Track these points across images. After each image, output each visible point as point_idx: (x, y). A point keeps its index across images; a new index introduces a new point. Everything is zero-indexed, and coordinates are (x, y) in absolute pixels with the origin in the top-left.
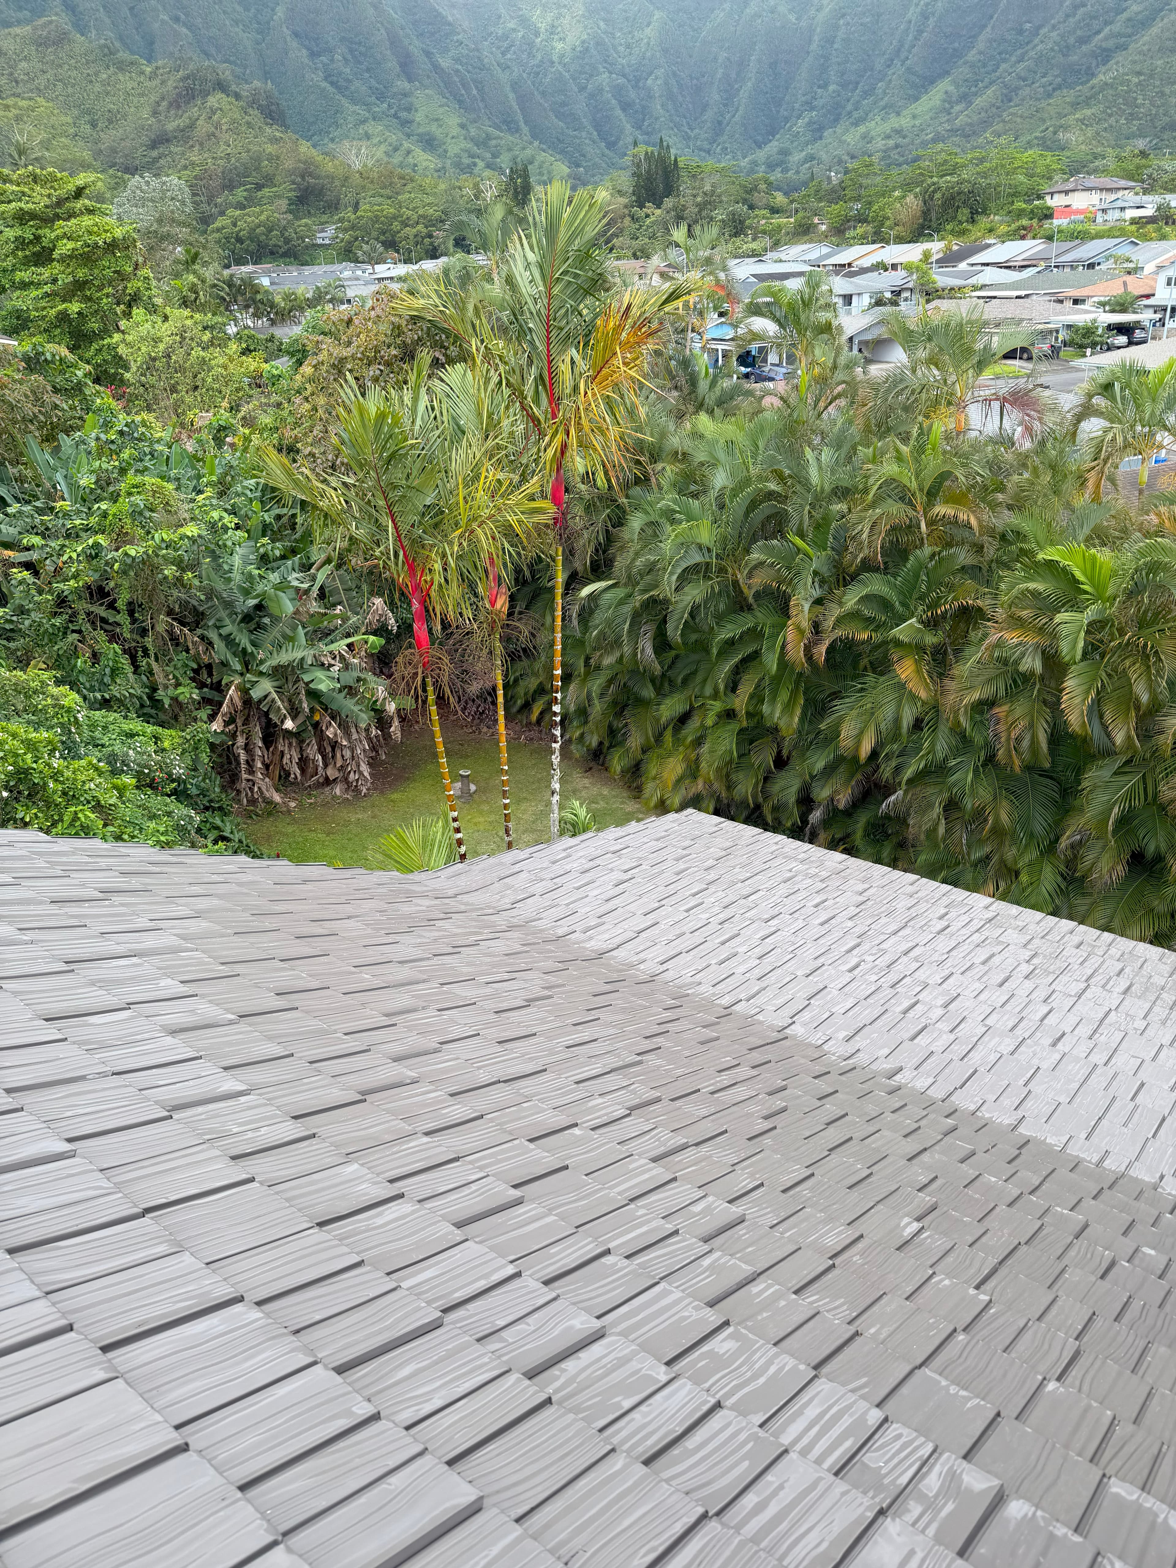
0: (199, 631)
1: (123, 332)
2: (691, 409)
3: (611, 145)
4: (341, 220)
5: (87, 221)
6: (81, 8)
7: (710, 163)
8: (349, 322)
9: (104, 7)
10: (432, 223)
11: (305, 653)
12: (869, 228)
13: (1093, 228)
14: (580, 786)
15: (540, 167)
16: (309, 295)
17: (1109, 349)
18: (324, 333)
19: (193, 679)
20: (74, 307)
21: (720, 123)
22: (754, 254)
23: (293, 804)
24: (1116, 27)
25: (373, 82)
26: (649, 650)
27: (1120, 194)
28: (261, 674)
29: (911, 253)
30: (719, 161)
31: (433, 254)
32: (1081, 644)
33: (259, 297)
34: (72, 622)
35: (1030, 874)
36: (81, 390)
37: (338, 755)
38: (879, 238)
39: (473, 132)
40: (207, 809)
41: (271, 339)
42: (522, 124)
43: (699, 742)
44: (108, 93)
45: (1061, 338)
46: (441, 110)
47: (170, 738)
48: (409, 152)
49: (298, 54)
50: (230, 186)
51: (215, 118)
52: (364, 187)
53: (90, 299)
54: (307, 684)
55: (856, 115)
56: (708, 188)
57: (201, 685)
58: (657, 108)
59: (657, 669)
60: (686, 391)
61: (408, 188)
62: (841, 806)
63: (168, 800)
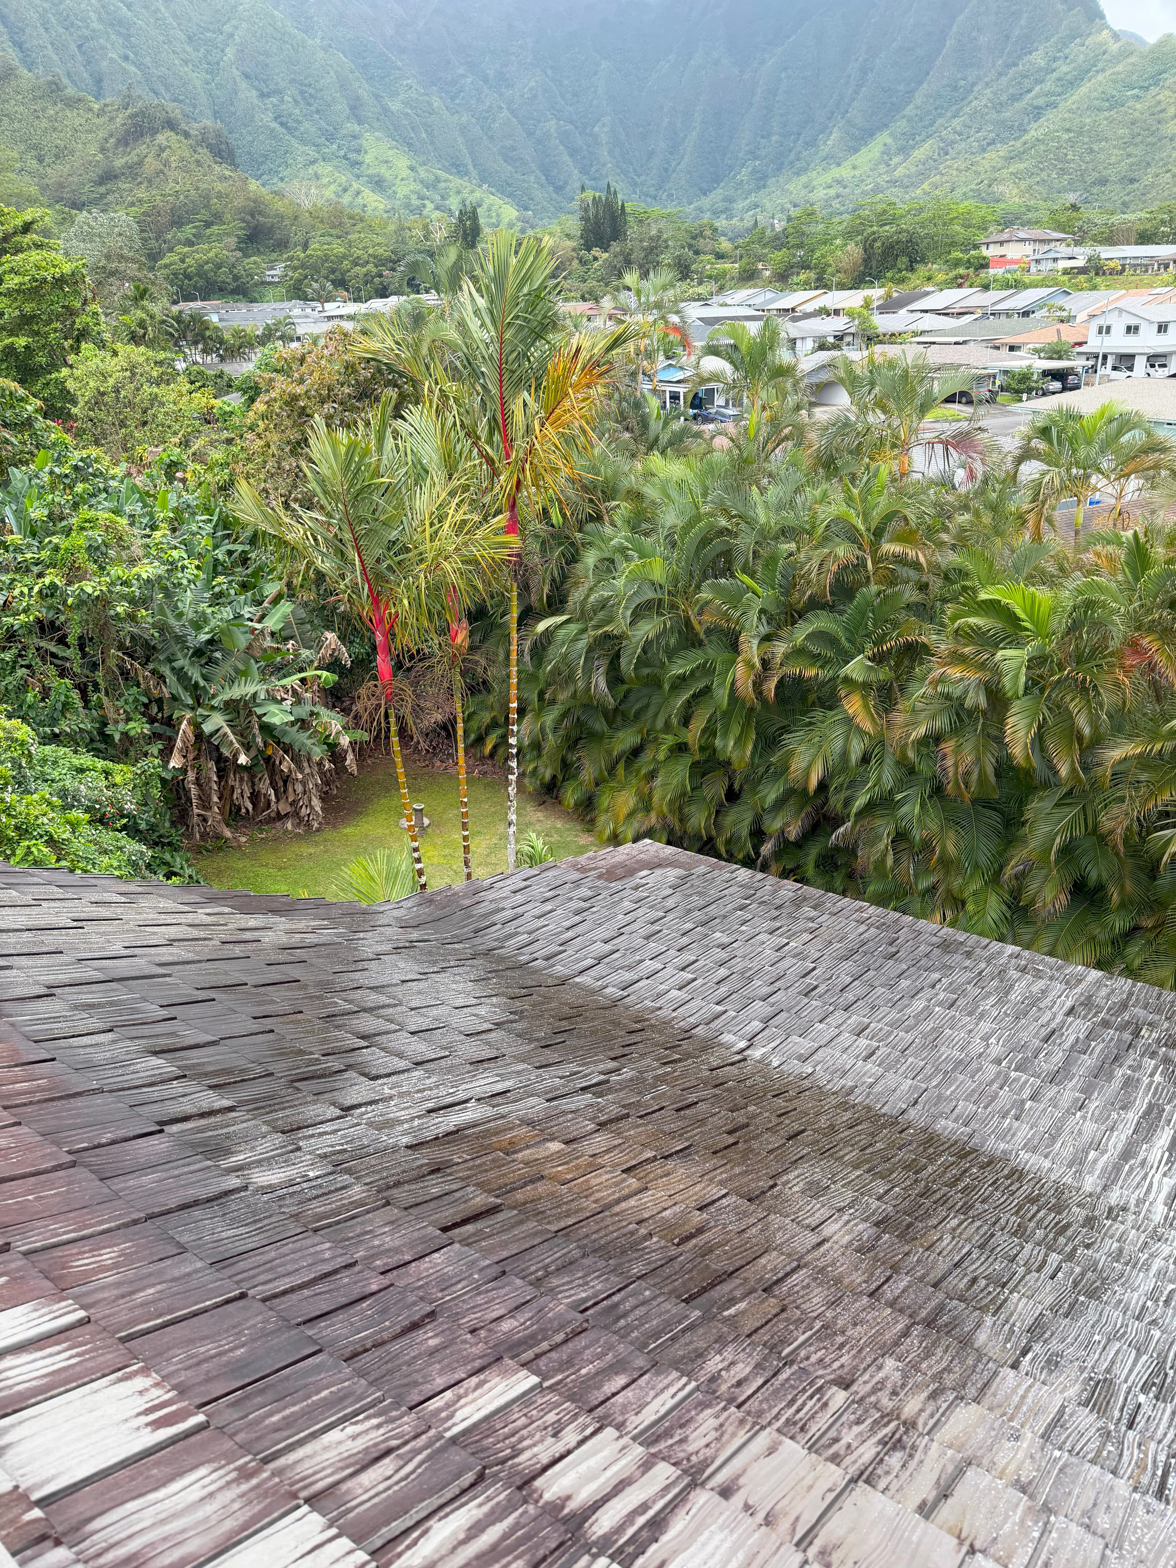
0: (151, 666)
1: (71, 367)
2: (643, 449)
3: (559, 189)
4: (290, 259)
5: (35, 256)
6: (28, 45)
7: (656, 210)
8: (302, 360)
9: (52, 44)
10: (380, 262)
11: (258, 687)
12: (813, 275)
13: (1027, 279)
14: (534, 819)
15: (489, 210)
16: (259, 333)
17: (1044, 394)
18: (277, 371)
19: (143, 714)
20: (21, 341)
21: (666, 170)
22: (699, 298)
23: (243, 839)
24: (1048, 86)
25: (323, 124)
26: (603, 684)
27: (1053, 244)
28: (213, 708)
29: (852, 299)
30: (665, 207)
31: (383, 293)
32: (1023, 679)
33: (208, 333)
34: (21, 656)
35: (976, 903)
36: (31, 426)
37: (290, 790)
38: (822, 284)
39: (422, 173)
40: (156, 844)
41: (220, 376)
42: (471, 167)
43: (652, 775)
44: (55, 129)
45: (998, 383)
46: (391, 152)
47: (122, 773)
48: (358, 193)
49: (248, 94)
50: (178, 222)
51: (164, 155)
52: (313, 227)
53: (37, 333)
54: (260, 717)
55: (798, 164)
56: (654, 232)
57: (152, 721)
58: (604, 154)
59: (611, 702)
60: (638, 433)
61: (358, 227)
62: (792, 837)
63: (120, 835)
